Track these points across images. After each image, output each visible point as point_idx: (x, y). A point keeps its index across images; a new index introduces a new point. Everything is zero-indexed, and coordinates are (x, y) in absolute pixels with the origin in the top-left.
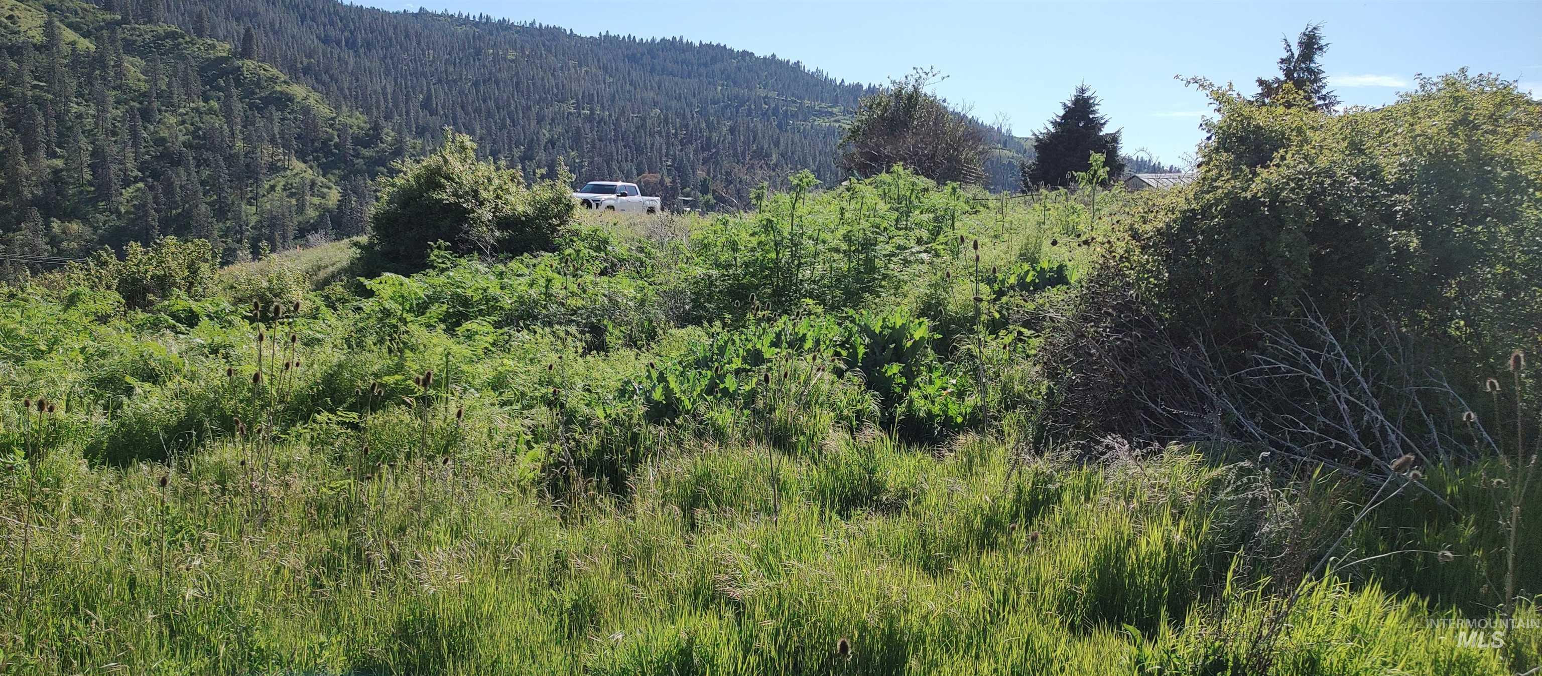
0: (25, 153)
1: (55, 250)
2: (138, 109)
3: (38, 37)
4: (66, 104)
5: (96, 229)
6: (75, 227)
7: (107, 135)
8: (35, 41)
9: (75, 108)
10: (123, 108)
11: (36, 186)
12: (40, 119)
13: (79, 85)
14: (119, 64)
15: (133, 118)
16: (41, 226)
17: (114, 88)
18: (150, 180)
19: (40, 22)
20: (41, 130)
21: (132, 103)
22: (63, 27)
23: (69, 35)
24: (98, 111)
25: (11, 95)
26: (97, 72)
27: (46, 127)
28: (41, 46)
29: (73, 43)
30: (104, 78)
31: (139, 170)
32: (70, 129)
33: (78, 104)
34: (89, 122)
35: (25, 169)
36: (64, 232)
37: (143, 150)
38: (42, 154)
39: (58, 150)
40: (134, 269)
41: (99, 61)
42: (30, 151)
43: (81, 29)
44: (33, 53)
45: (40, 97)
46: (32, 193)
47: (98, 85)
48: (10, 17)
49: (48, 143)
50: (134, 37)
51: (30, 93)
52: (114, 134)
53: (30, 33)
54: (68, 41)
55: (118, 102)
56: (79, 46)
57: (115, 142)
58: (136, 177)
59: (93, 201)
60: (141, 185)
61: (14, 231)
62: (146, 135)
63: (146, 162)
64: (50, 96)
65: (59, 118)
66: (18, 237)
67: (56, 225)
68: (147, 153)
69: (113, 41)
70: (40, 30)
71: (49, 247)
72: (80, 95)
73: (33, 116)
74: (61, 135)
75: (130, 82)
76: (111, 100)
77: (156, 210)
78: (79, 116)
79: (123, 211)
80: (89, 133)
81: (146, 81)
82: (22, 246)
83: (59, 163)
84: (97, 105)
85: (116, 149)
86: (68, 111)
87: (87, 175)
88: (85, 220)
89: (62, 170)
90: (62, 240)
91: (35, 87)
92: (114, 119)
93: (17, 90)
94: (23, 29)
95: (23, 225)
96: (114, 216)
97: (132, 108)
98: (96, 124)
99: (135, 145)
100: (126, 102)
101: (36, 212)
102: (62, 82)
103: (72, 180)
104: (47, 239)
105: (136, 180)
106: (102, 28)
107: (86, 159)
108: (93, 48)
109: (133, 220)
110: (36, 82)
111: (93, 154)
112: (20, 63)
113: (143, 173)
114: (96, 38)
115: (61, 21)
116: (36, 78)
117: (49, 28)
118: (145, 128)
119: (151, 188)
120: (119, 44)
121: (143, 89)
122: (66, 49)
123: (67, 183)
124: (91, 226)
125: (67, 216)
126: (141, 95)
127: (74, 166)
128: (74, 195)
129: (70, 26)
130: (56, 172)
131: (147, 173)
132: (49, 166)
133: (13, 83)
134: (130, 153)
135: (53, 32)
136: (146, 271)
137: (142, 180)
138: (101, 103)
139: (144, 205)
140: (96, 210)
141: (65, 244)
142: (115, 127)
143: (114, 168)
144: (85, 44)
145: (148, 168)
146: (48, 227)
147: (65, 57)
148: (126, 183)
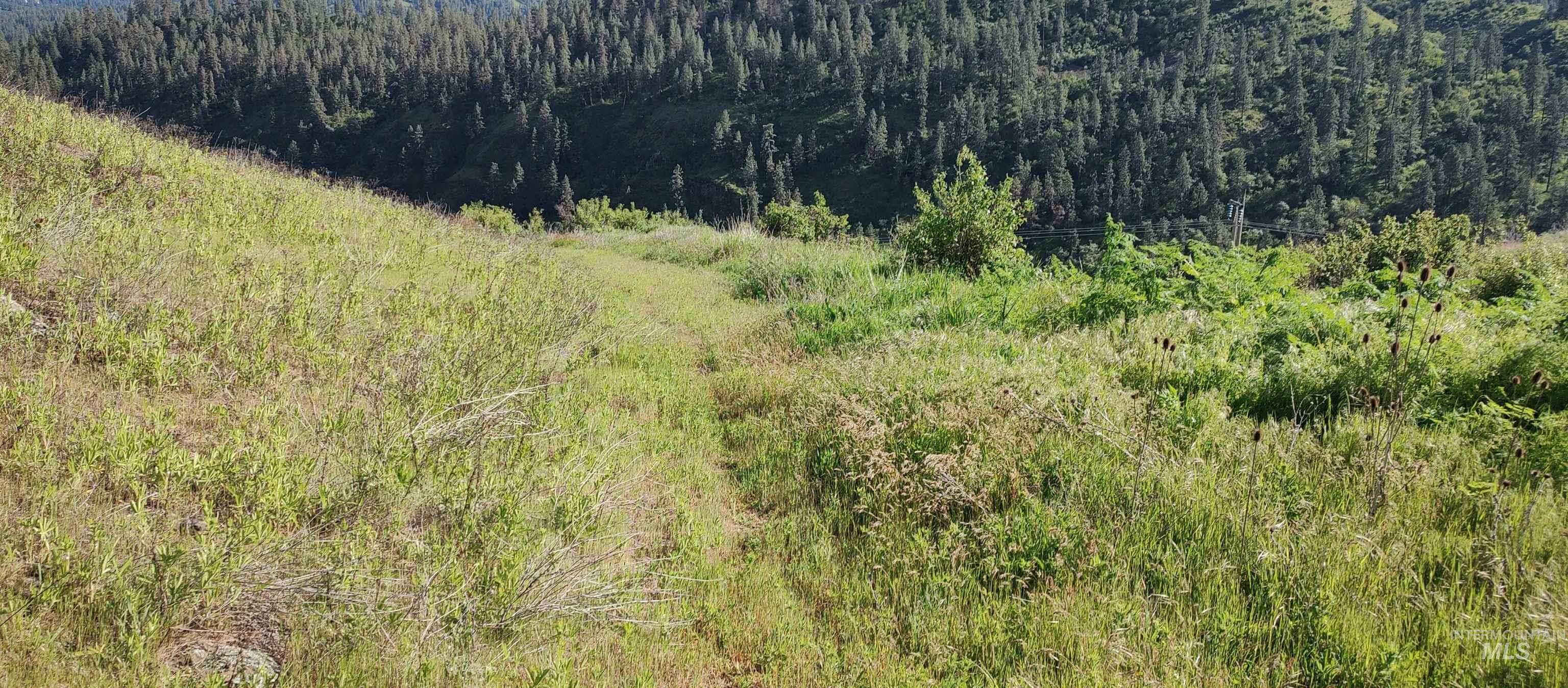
0: (1318, 135)
1: (1332, 226)
2: (1431, 86)
3: (1345, 24)
4: (1362, 86)
5: (1372, 207)
6: (1353, 204)
7: (1396, 113)
8: (1342, 28)
9: (1369, 89)
10: (1415, 86)
11: (1324, 165)
12: (1336, 102)
13: (1377, 67)
14: (1417, 43)
15: (1424, 95)
16: (1322, 203)
17: (1410, 66)
18: (1433, 157)
19: (1350, 9)
20: (1335, 112)
21: (1426, 80)
22: (1369, 11)
23: (1374, 18)
24: (1391, 90)
25: (1314, 82)
26: (1396, 52)
27: (1340, 109)
28: (1347, 32)
29: (1377, 26)
30: (1401, 57)
31: (1423, 147)
32: (1362, 110)
33: (1373, 85)
34: (1381, 102)
35: (1316, 149)
36: (1342, 209)
37: (1430, 127)
38: (1333, 135)
39: (1348, 131)
40: (1386, 243)
41: (1399, 40)
42: (1322, 133)
43: (1386, 11)
44: (1339, 39)
45: (1339, 81)
46: (1319, 172)
47: (1394, 65)
48: (1324, 9)
49: (1340, 125)
50: (1438, 12)
51: (1330, 78)
52: (1403, 112)
53: (1339, 21)
54: (1372, 24)
55: (1412, 80)
56: (1382, 28)
57: (1403, 120)
58: (1418, 155)
59: (1374, 180)
60: (1423, 162)
61: (1299, 207)
62: (1435, 111)
63: (1431, 139)
64: (1348, 80)
65: (1353, 100)
66: (1302, 213)
67: (1336, 202)
68: (1434, 130)
69: (1415, 19)
70: (1348, 17)
71: (1327, 223)
72: (1376, 76)
73: (1330, 100)
74: (1352, 115)
75: (1427, 59)
76: (1405, 78)
77: (1434, 188)
78: (1372, 97)
79: (1401, 189)
80: (1380, 113)
81: (1443, 56)
82: (1304, 222)
83: (1347, 143)
84: (1391, 84)
85: (1402, 127)
86: (1363, 93)
87: (1372, 154)
88: (1363, 198)
89: (1349, 150)
90: (1340, 216)
91: (1336, 72)
92: (1406, 97)
93: (1320, 76)
94: (1332, 19)
95: (1307, 202)
96: (1391, 194)
97: (1425, 85)
98: (1388, 103)
99: (1423, 122)
100: (1420, 79)
101: (1320, 190)
102: (1361, 66)
103: (1356, 160)
104: (1325, 216)
105: (1419, 157)
106: (1406, 7)
107: (1373, 138)
108: (1395, 28)
109: (1410, 198)
110: (1337, 67)
111: (1380, 133)
112: (1326, 50)
113: (1427, 150)
114: (1400, 18)
115: (1369, 5)
116: (1339, 64)
117: (1356, 16)
118: (1436, 104)
119: (1433, 165)
120: (1422, 21)
121: (1439, 64)
122: (1369, 32)
123: (1352, 162)
124: (1369, 203)
125: (1346, 194)
126: (1436, 71)
127: (1361, 145)
128: (1356, 173)
129: (1376, 9)
130: (1343, 152)
131: (1431, 151)
132: (1337, 147)
133: (1317, 70)
134: (1416, 131)
135: (1359, 18)
136: (1398, 246)
137: (1425, 157)
138: (1394, 83)
139: (1423, 183)
140: (1375, 188)
141: (1342, 220)
142: (1405, 105)
143: (1398, 146)
144: (1389, 26)
145: (1432, 145)
146: (1329, 203)
147: (1367, 41)
148: (1408, 161)
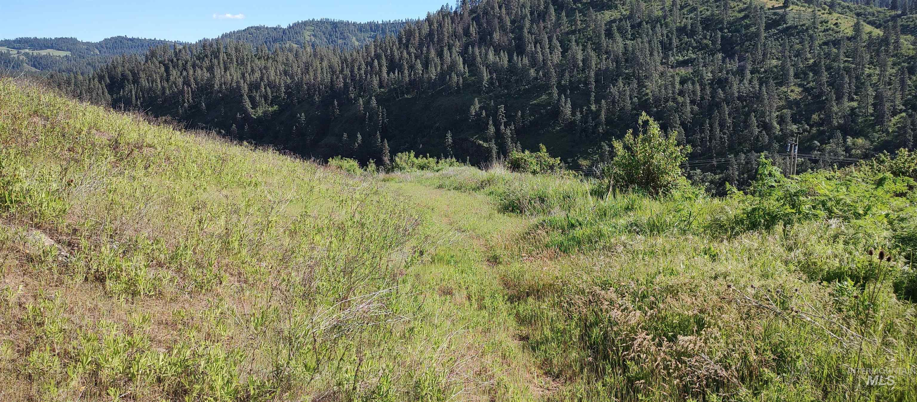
0: (836, 99)
1: (848, 155)
2: (907, 68)
3: (850, 32)
4: (862, 69)
5: (872, 142)
6: (860, 141)
7: (885, 85)
8: (848, 35)
9: (867, 71)
10: (896, 68)
11: (840, 118)
12: (847, 79)
13: (871, 58)
14: (897, 42)
15: (903, 73)
16: (841, 141)
17: (892, 56)
18: (910, 111)
19: (853, 24)
20: (846, 86)
21: (903, 64)
22: (865, 24)
23: (868, 28)
24: (881, 71)
25: (832, 68)
26: (883, 48)
27: (849, 84)
28: (851, 38)
29: (870, 33)
30: (886, 51)
31: (903, 105)
32: (863, 84)
33: (869, 68)
34: (875, 79)
35: (835, 109)
36: (854, 144)
37: (907, 93)
38: (846, 99)
39: (855, 97)
40: (902, 165)
41: (885, 41)
42: (839, 99)
43: (875, 23)
44: (846, 42)
45: (848, 67)
46: (838, 122)
47: (882, 56)
48: (836, 24)
49: (850, 93)
50: (909, 23)
51: (842, 65)
52: (890, 84)
53: (846, 31)
54: (867, 32)
55: (894, 64)
56: (873, 34)
57: (890, 89)
58: (901, 110)
59: (873, 126)
60: (904, 114)
61: (826, 144)
62: (910, 83)
63: (909, 100)
64: (853, 66)
65: (857, 78)
66: (828, 147)
67: (849, 140)
68: (910, 94)
69: (894, 27)
70: (852, 28)
71: (844, 153)
72: (871, 63)
73: (842, 79)
74: (857, 87)
75: (903, 51)
76: (890, 63)
77: (912, 130)
78: (869, 76)
79: (891, 131)
80: (874, 85)
81: (914, 49)
82: (829, 153)
83: (855, 104)
84: (881, 67)
85: (889, 93)
86: (863, 73)
87: (871, 110)
88: (866, 137)
89: (856, 108)
90: (852, 149)
91: (846, 61)
92: (891, 75)
93: (835, 64)
94: (841, 30)
95: (831, 140)
96: (884, 134)
97: (903, 67)
98: (879, 79)
99: (902, 90)
100: (899, 64)
101: (839, 134)
102: (862, 58)
103: (861, 114)
104: (843, 149)
105: (901, 111)
106: (888, 21)
107: (871, 101)
108: (881, 33)
109: (896, 136)
110: (846, 59)
111: (876, 97)
112: (838, 49)
113: (906, 107)
114: (885, 27)
115: (864, 21)
116: (847, 57)
117: (857, 28)
118: (910, 79)
119: (910, 116)
120: (899, 29)
121: (911, 54)
122: (865, 37)
123: (858, 116)
124: (870, 140)
125: (856, 135)
126: (909, 58)
127: (864, 105)
128: (862, 122)
129: (869, 23)
130: (853, 109)
131: (909, 107)
132: (848, 106)
133: (834, 61)
134: (898, 95)
135: (859, 28)
136: (910, 167)
137: (905, 111)
138: (883, 66)
139: (905, 127)
140: (874, 131)
141: (853, 151)
142: (891, 80)
143: (888, 105)
144: (878, 32)
145: (909, 103)
146: (845, 141)
147: (864, 42)
148: (894, 114)
